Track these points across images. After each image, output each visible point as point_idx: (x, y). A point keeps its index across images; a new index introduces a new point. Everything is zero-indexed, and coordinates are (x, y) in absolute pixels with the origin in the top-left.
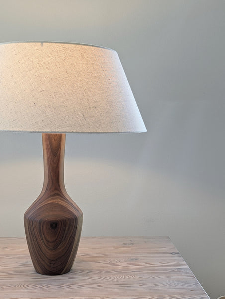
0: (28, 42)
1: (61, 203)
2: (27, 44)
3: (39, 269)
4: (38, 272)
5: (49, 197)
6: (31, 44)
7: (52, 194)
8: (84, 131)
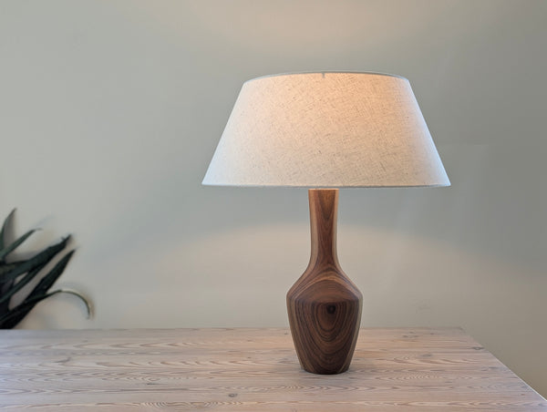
0: (305, 73)
3: (310, 367)
4: (307, 370)
5: (321, 273)
6: (309, 75)
7: (325, 268)
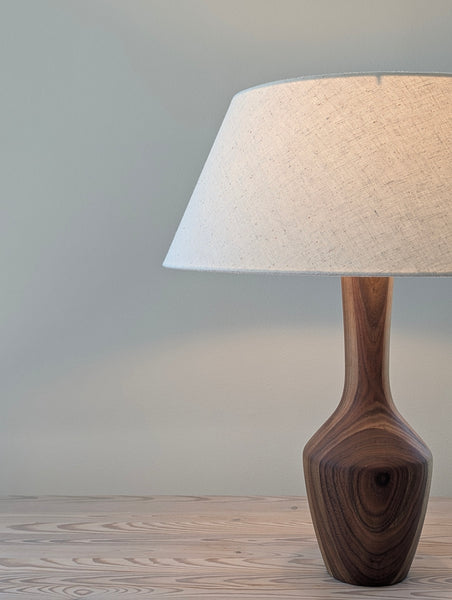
1: (390, 428)
3: (343, 572)
4: (338, 578)
6: (353, 79)
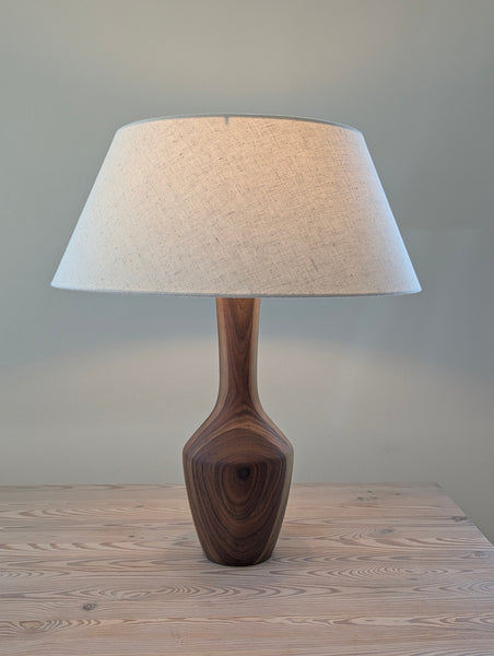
0: (197, 116)
1: (254, 428)
2: (197, 120)
3: (214, 555)
4: (211, 559)
5: (231, 418)
6: (205, 119)
7: (238, 411)
8: (316, 293)
